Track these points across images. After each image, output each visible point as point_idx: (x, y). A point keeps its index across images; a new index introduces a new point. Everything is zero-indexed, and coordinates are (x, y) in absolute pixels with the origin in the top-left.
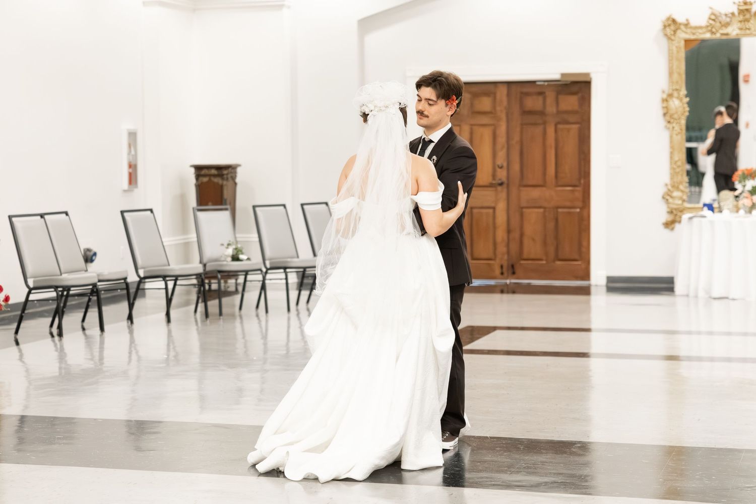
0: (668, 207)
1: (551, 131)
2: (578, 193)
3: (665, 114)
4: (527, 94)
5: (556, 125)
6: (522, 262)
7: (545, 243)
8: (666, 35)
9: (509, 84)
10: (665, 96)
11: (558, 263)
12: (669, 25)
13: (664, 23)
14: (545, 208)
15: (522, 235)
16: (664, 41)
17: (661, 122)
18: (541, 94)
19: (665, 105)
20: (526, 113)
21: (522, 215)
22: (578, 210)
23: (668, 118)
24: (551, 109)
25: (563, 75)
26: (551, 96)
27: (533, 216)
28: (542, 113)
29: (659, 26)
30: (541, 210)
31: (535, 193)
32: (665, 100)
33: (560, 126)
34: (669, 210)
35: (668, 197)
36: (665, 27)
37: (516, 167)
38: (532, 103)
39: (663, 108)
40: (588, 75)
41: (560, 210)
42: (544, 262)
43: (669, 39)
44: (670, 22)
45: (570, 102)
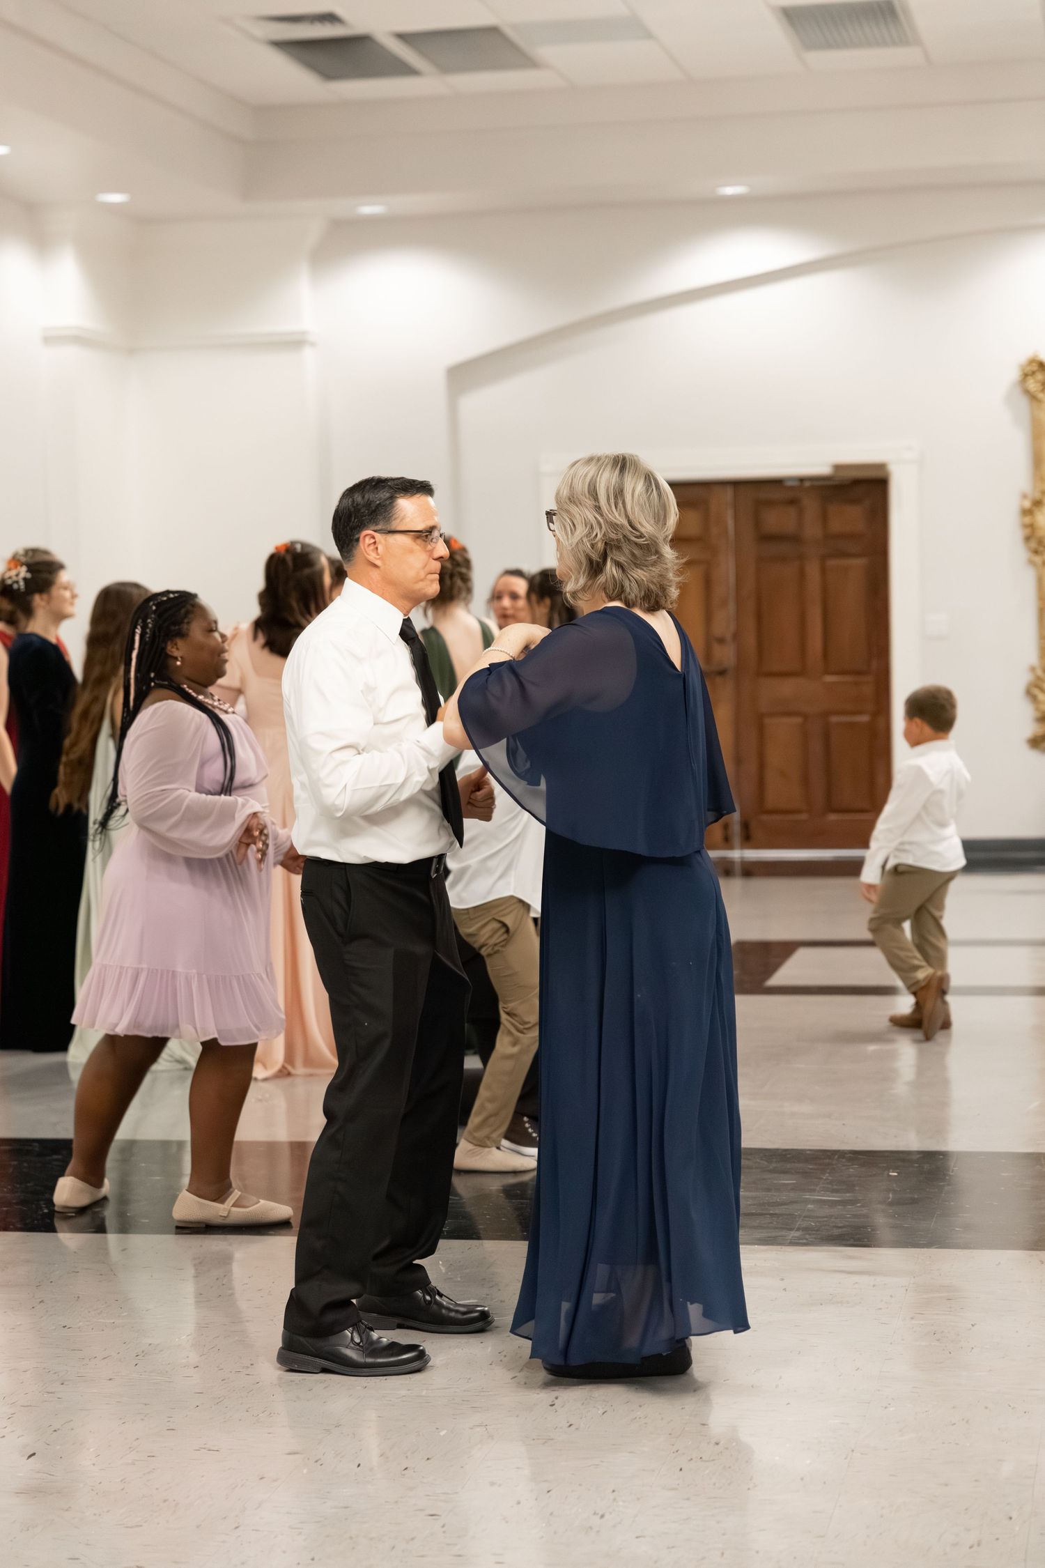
0: (1037, 709)
1: (813, 571)
2: (868, 690)
3: (1027, 539)
4: (769, 503)
5: (823, 558)
6: (765, 818)
7: (805, 781)
8: (1027, 392)
9: (737, 484)
10: (1027, 504)
11: (833, 817)
12: (1033, 373)
13: (1023, 370)
14: (805, 717)
15: (762, 766)
16: (1023, 402)
17: (1020, 553)
18: (793, 502)
19: (1027, 520)
20: (766, 538)
21: (761, 729)
22: (865, 718)
23: (1033, 544)
24: (812, 529)
25: (838, 467)
26: (811, 506)
27: (783, 731)
28: (795, 539)
29: (1014, 374)
30: (799, 720)
31: (787, 688)
32: (1026, 512)
33: (831, 563)
34: (1039, 715)
35: (1036, 691)
36: (1025, 376)
37: (750, 640)
38: (776, 520)
39: (1025, 526)
40: (882, 467)
41: (834, 719)
42: (804, 817)
43: (1033, 397)
44: (1035, 367)
45: (849, 517)
